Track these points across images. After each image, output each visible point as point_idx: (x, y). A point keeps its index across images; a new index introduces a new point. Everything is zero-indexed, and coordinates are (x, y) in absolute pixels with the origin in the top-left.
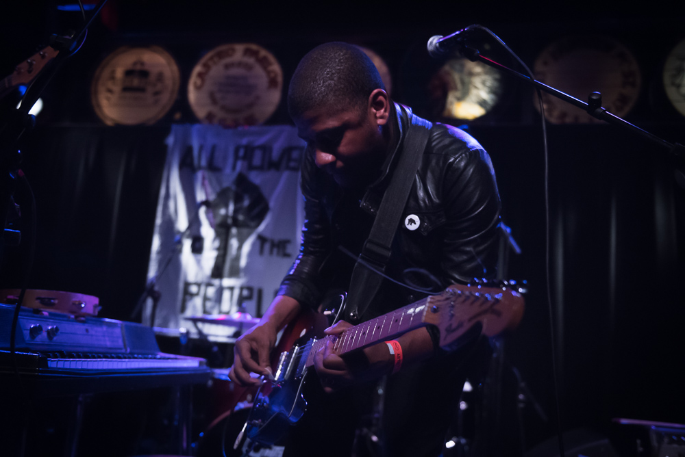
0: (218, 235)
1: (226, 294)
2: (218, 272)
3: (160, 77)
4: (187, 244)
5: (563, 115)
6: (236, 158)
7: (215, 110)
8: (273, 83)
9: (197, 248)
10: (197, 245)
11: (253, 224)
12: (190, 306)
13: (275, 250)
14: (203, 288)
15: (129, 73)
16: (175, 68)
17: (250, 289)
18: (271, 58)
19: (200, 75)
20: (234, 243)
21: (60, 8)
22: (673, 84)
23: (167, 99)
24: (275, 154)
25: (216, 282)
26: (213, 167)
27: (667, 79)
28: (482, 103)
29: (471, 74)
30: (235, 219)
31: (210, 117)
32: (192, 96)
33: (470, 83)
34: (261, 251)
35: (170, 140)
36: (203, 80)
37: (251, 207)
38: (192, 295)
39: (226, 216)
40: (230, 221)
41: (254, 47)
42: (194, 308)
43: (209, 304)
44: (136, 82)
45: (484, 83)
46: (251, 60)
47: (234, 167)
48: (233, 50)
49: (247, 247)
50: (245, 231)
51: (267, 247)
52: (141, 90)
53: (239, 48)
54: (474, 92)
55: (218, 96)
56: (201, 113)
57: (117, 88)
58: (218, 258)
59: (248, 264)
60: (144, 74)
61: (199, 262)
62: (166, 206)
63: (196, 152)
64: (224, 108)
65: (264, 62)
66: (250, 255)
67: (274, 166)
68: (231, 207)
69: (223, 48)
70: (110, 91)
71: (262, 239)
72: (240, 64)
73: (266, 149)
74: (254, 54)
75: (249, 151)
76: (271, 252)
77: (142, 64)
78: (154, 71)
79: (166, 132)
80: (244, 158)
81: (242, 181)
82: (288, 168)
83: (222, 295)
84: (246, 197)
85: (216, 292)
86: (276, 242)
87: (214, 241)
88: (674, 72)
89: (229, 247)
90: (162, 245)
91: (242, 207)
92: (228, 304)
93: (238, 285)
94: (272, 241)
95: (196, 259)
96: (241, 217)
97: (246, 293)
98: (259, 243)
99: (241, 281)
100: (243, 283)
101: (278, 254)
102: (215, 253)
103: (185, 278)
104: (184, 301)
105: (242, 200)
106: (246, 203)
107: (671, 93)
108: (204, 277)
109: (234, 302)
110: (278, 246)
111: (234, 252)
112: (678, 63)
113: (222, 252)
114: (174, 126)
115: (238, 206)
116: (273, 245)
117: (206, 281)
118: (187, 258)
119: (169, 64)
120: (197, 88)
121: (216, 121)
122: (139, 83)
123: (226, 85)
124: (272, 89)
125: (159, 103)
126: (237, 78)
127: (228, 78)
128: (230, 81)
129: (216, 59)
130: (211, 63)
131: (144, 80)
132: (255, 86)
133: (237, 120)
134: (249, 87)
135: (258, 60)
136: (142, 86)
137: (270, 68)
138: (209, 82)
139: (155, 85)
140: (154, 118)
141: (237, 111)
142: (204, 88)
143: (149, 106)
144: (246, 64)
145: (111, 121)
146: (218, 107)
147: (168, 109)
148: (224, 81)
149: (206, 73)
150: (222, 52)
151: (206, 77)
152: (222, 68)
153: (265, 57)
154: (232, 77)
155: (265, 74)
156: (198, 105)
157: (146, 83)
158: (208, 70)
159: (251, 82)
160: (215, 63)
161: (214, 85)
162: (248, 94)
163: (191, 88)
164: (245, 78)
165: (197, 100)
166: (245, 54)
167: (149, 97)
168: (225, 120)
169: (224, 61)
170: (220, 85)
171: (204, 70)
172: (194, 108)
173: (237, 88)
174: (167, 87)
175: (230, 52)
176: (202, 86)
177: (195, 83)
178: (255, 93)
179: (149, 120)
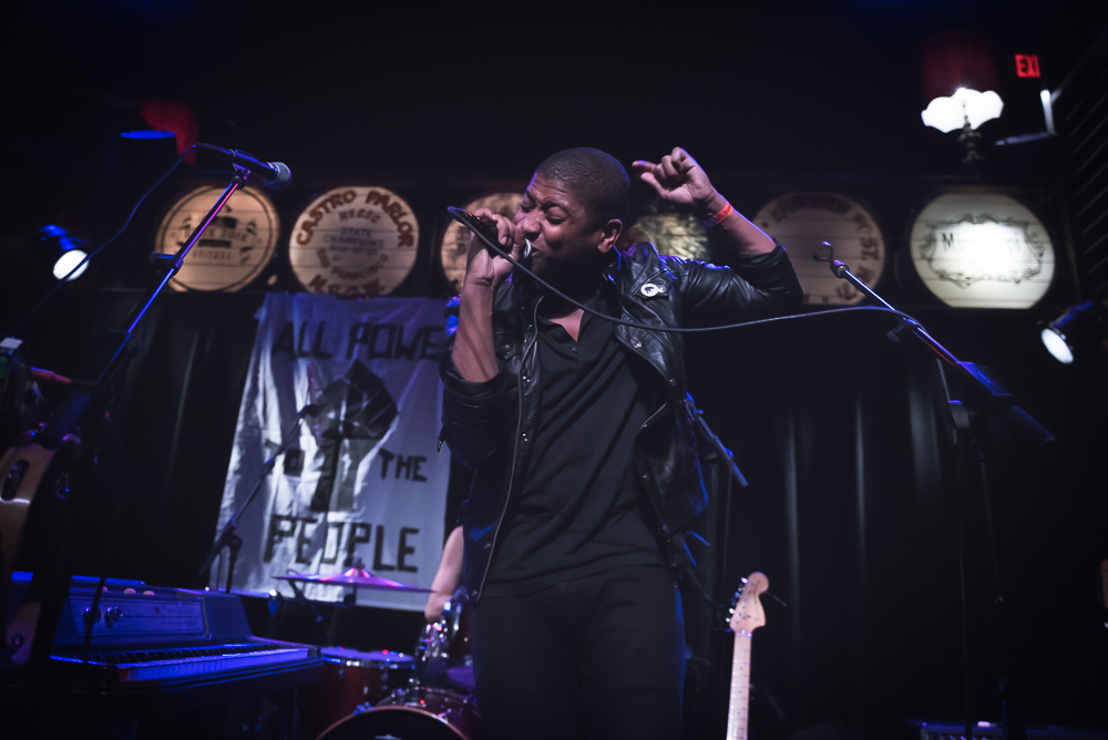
0: (322, 449)
1: (332, 534)
2: (321, 502)
3: (252, 228)
4: (280, 460)
6: (353, 341)
7: (325, 273)
8: (406, 239)
9: (293, 467)
10: (293, 463)
11: (374, 435)
12: (279, 547)
13: (404, 471)
14: (299, 524)
16: (272, 215)
17: (366, 527)
18: (405, 207)
19: (306, 226)
20: (346, 460)
21: (124, 135)
22: (923, 257)
23: (259, 257)
24: (407, 338)
25: (320, 517)
26: (319, 354)
27: (916, 252)
29: (670, 236)
30: (348, 425)
31: (318, 281)
32: (295, 253)
33: (671, 246)
34: (384, 474)
35: (262, 314)
36: (310, 233)
37: (371, 410)
38: (283, 534)
39: (337, 421)
40: (341, 429)
41: (382, 191)
42: (285, 552)
43: (305, 547)
44: (218, 234)
46: (378, 208)
47: (349, 355)
48: (354, 195)
49: (363, 468)
50: (362, 443)
51: (392, 465)
52: (226, 244)
53: (362, 192)
55: (330, 255)
56: (305, 278)
58: (321, 481)
59: (363, 489)
60: (230, 223)
61: (294, 487)
62: (251, 406)
63: (296, 332)
64: (336, 270)
65: (394, 212)
66: (367, 478)
67: (406, 352)
68: (343, 411)
69: (341, 191)
71: (385, 454)
72: (361, 213)
73: (394, 329)
74: (384, 199)
75: (371, 332)
76: (398, 475)
77: (227, 209)
78: (244, 219)
79: (258, 304)
80: (363, 341)
81: (360, 373)
82: (424, 356)
83: (326, 535)
84: (365, 396)
85: (317, 530)
86: (405, 460)
87: (317, 456)
88: (924, 243)
89: (339, 465)
90: (242, 461)
91: (358, 410)
92: (334, 548)
93: (349, 521)
94: (400, 458)
95: (290, 481)
96: (356, 424)
97: (359, 532)
98: (381, 460)
99: (353, 515)
100: (356, 518)
101: (407, 477)
102: (318, 475)
103: (274, 508)
104: (271, 543)
105: (360, 401)
106: (365, 404)
107: (922, 268)
108: (301, 509)
109: (343, 545)
110: (408, 465)
111: (345, 473)
112: (927, 231)
113: (328, 473)
114: (268, 295)
115: (353, 408)
116: (400, 464)
117: (305, 515)
118: (279, 481)
119: (266, 211)
120: (301, 243)
121: (325, 289)
122: (223, 235)
123: (341, 240)
124: (404, 247)
125: (248, 262)
126: (357, 231)
127: (344, 230)
128: (348, 235)
129: (329, 205)
130: (322, 210)
131: (229, 231)
132: (381, 242)
133: (355, 288)
134: (373, 243)
135: (385, 208)
136: (226, 239)
137: (402, 220)
138: (317, 236)
139: (244, 238)
140: (240, 283)
141: (355, 276)
142: (310, 245)
143: (234, 266)
144: (370, 213)
145: (181, 284)
146: (330, 269)
147: (260, 270)
148: (338, 234)
149: (315, 224)
150: (338, 196)
151: (313, 228)
152: (337, 217)
153: (396, 204)
154: (351, 229)
155: (395, 227)
156: (302, 266)
157: (233, 235)
158: (318, 220)
159: (376, 236)
160: (328, 211)
161: (325, 239)
162: (372, 252)
163: (293, 242)
164: (368, 232)
165: (301, 259)
166: (368, 201)
167: (234, 253)
168: (338, 287)
169: (340, 209)
170: (333, 239)
171: (312, 220)
172: (297, 270)
173: (357, 245)
174: (260, 241)
175: (349, 197)
176: (308, 241)
177: (300, 236)
178: (381, 252)
179: (234, 285)
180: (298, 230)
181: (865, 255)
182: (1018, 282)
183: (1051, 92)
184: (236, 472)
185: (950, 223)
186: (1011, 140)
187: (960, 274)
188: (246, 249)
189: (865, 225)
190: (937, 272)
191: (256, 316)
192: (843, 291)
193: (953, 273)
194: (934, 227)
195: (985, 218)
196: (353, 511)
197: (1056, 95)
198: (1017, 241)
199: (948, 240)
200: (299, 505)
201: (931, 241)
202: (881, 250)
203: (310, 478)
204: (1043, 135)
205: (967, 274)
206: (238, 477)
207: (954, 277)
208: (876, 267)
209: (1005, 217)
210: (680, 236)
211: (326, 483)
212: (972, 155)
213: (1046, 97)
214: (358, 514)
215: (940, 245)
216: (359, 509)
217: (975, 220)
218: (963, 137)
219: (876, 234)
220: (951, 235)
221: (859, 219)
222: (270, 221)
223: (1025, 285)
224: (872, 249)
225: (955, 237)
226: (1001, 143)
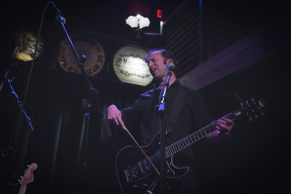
5: (70, 68)
22: (117, 65)
27: (115, 63)
45: (35, 46)
54: (29, 49)
88: (118, 60)
107: (115, 68)
112: (119, 57)
181: (98, 61)
182: (143, 77)
183: (163, 22)
185: (127, 56)
186: (149, 34)
187: (127, 72)
189: (100, 51)
190: (120, 70)
192: (89, 71)
193: (125, 72)
194: (122, 56)
195: (137, 56)
197: (164, 23)
198: (145, 65)
199: (125, 61)
201: (120, 60)
202: (104, 60)
204: (158, 34)
205: (129, 72)
207: (125, 73)
208: (101, 65)
209: (143, 57)
210: (33, 41)
212: (138, 36)
213: (162, 23)
215: (123, 62)
217: (134, 56)
218: (137, 30)
219: (103, 54)
220: (127, 59)
221: (98, 48)
223: (145, 78)
224: (101, 59)
225: (127, 60)
226: (146, 34)
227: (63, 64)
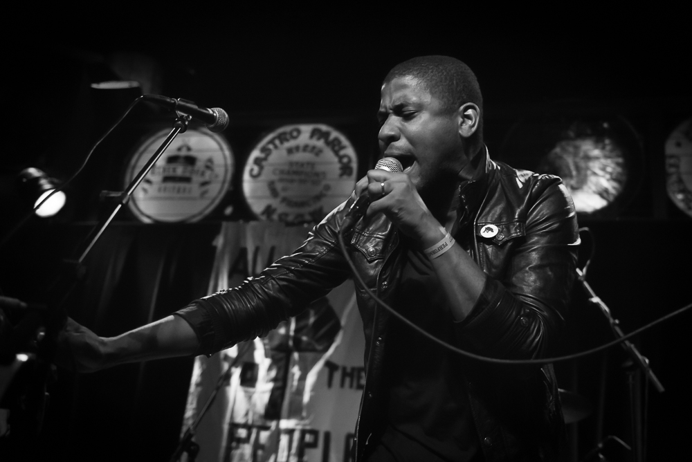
0: (275, 362)
1: (284, 440)
2: (273, 410)
3: (209, 164)
4: (236, 373)
7: (275, 203)
8: (346, 170)
9: (249, 379)
10: (249, 375)
11: (319, 348)
12: (237, 453)
13: (348, 380)
14: (254, 431)
15: (172, 160)
16: (227, 153)
17: (314, 433)
18: (344, 140)
19: (258, 161)
20: (296, 371)
21: (95, 86)
23: (216, 190)
25: (273, 424)
28: (603, 193)
29: (588, 158)
30: (297, 340)
31: (269, 211)
32: (248, 186)
33: (588, 168)
34: (330, 384)
35: (219, 242)
36: (261, 168)
37: (317, 325)
38: (240, 441)
39: (287, 336)
40: (291, 343)
41: (324, 128)
42: (242, 457)
43: (260, 452)
44: (180, 170)
45: (604, 169)
46: (320, 143)
48: (299, 132)
49: (311, 378)
50: (310, 355)
51: (337, 376)
52: (187, 180)
53: (306, 129)
54: (593, 179)
55: (279, 186)
56: (257, 207)
57: (156, 178)
58: (273, 391)
59: (312, 398)
60: (191, 161)
61: (249, 397)
63: (250, 257)
64: (284, 200)
65: (335, 146)
66: (315, 388)
68: (293, 326)
69: (287, 129)
70: (148, 182)
71: (330, 366)
72: (306, 148)
74: (325, 135)
76: (342, 385)
77: (189, 149)
78: (202, 157)
79: (215, 232)
83: (278, 441)
84: (312, 312)
85: (271, 437)
86: (349, 370)
87: (270, 369)
89: (290, 376)
90: (204, 375)
91: (306, 326)
92: (285, 454)
93: (299, 427)
94: (344, 369)
95: (246, 392)
96: (304, 338)
97: (308, 438)
98: (327, 371)
99: (303, 422)
100: (305, 425)
101: (351, 386)
102: (270, 386)
103: (232, 417)
104: (229, 449)
105: (307, 316)
106: (312, 320)
108: (256, 417)
109: (294, 450)
110: (351, 375)
111: (295, 383)
113: (280, 384)
114: (224, 224)
115: (302, 324)
116: (345, 374)
117: (259, 423)
118: (236, 391)
119: (221, 149)
120: (253, 176)
121: (275, 217)
122: (184, 172)
123: (288, 173)
124: (345, 177)
125: (207, 195)
126: (302, 165)
127: (291, 164)
128: (295, 168)
129: (277, 142)
130: (271, 146)
131: (189, 168)
132: (324, 174)
133: (300, 216)
134: (317, 174)
135: (328, 143)
136: (187, 175)
137: (342, 153)
138: (268, 169)
139: (203, 174)
140: (200, 213)
141: (302, 204)
142: (262, 177)
143: (193, 199)
144: (314, 148)
145: (148, 217)
146: (278, 200)
147: (217, 202)
148: (286, 168)
149: (265, 159)
150: (284, 133)
151: (264, 163)
152: (284, 153)
153: (336, 139)
154: (297, 163)
155: (336, 159)
156: (255, 197)
157: (192, 172)
158: (268, 155)
159: (319, 168)
160: (276, 147)
161: (274, 172)
162: (316, 183)
163: (246, 177)
164: (312, 164)
165: (254, 190)
166: (312, 136)
167: (194, 188)
168: (286, 215)
169: (287, 145)
170: (282, 172)
171: (262, 155)
172: (250, 201)
173: (303, 177)
174: (217, 176)
175: (295, 134)
176: (259, 175)
177: (252, 170)
178: (324, 183)
179: (194, 216)
180: (250, 165)
184: (198, 385)
188: (204, 184)
191: (214, 243)
196: (302, 418)
200: (254, 413)
203: (263, 388)
206: (199, 389)
210: (597, 158)
211: (278, 393)
214: (307, 422)
216: (307, 417)
222: (225, 158)
227: (683, 200)
